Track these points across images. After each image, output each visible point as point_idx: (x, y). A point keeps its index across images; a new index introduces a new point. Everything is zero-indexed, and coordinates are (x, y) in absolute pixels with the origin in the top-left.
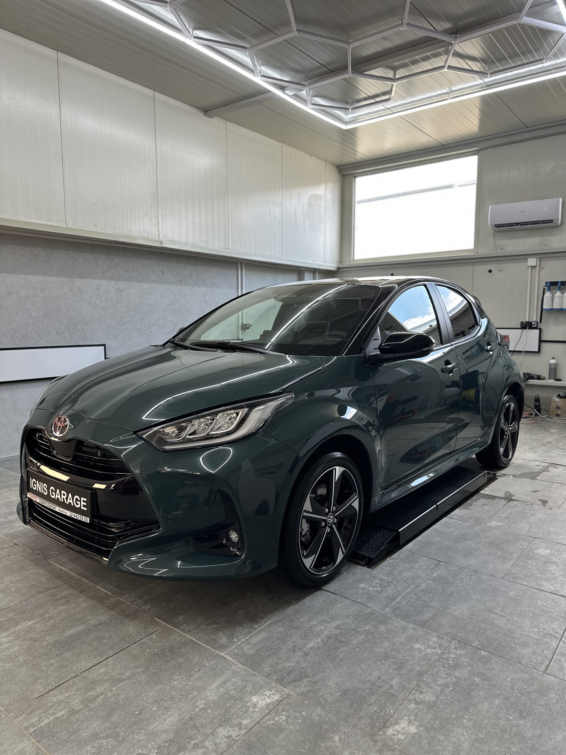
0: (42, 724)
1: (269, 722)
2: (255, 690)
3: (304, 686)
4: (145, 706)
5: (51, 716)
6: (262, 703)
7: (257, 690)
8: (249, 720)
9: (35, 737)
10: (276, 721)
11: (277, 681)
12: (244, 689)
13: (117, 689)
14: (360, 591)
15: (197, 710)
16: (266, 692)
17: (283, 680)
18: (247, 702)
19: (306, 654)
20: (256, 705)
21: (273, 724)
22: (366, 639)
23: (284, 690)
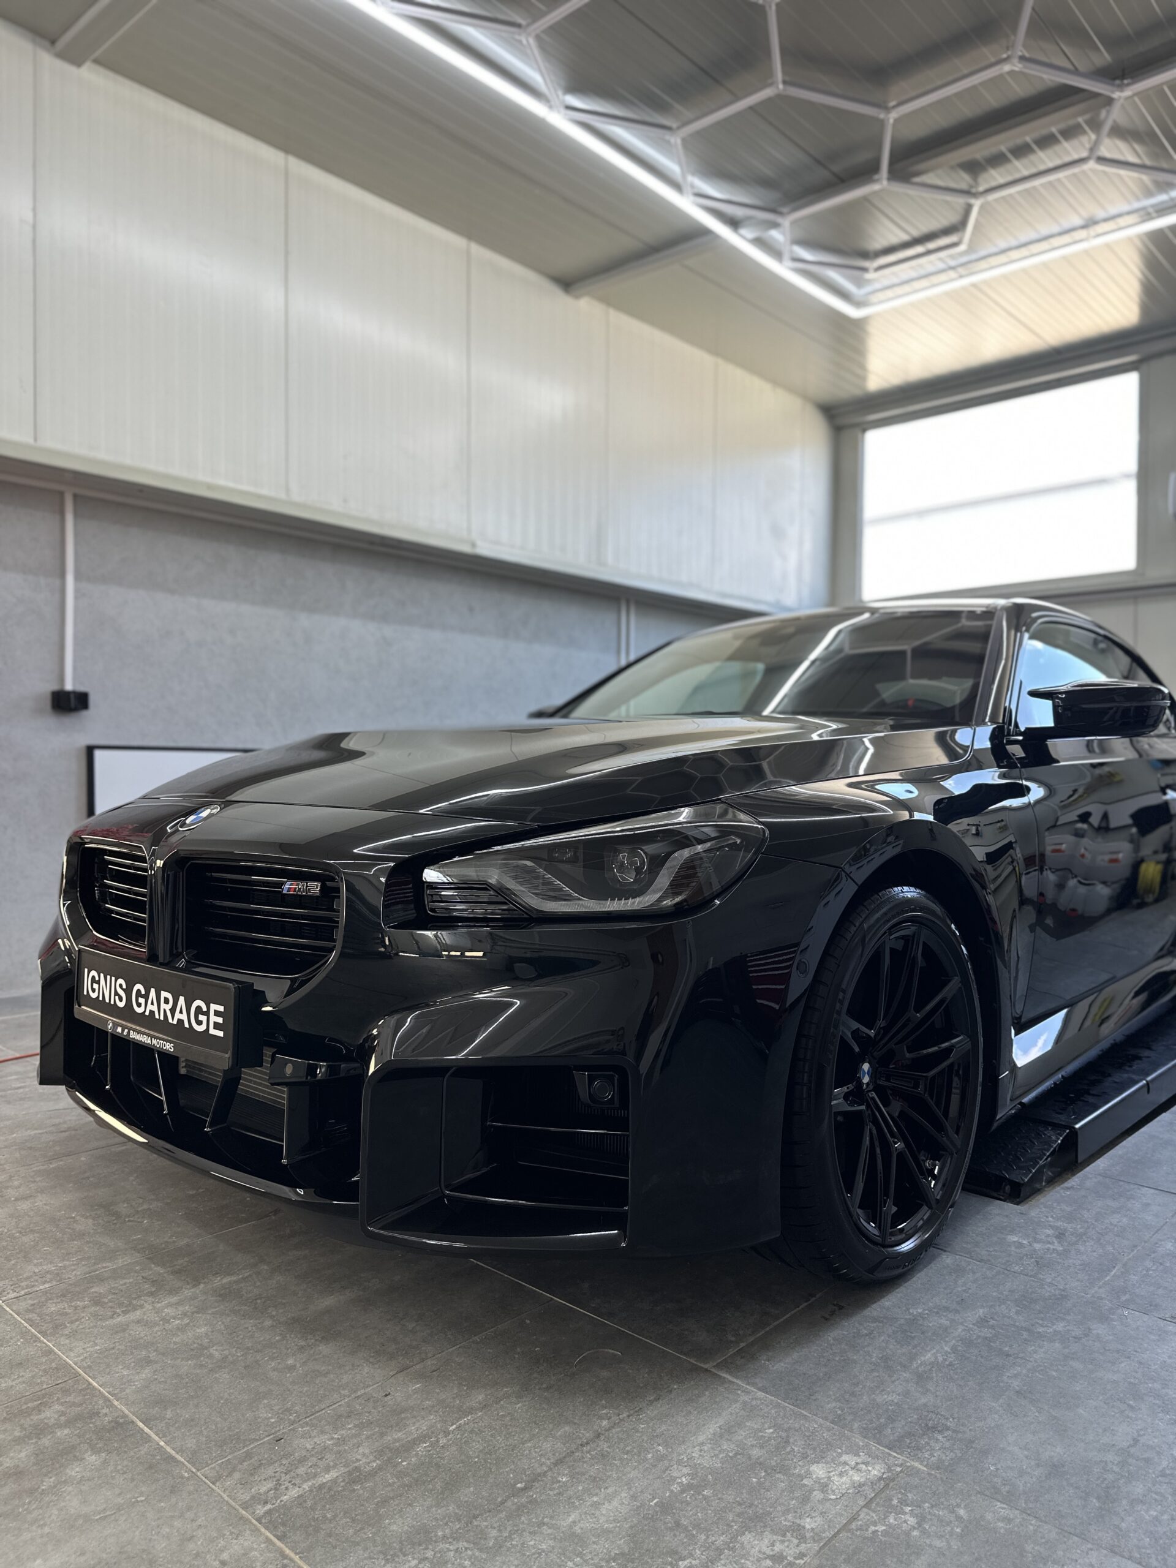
0: (285, 1498)
1: (873, 1528)
2: (814, 1449)
3: (939, 1448)
4: (539, 1471)
5: (306, 1481)
6: (841, 1483)
7: (820, 1452)
8: (819, 1520)
9: (272, 1526)
10: (890, 1526)
11: (865, 1432)
12: (784, 1448)
13: (458, 1428)
14: (1013, 1248)
15: (675, 1488)
16: (845, 1458)
17: (880, 1432)
18: (802, 1478)
19: (921, 1378)
20: (827, 1485)
21: (885, 1533)
22: (1067, 1351)
23: (890, 1455)
